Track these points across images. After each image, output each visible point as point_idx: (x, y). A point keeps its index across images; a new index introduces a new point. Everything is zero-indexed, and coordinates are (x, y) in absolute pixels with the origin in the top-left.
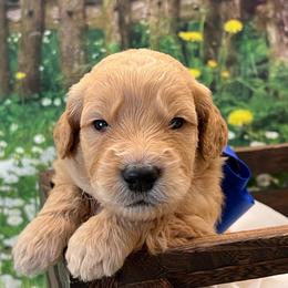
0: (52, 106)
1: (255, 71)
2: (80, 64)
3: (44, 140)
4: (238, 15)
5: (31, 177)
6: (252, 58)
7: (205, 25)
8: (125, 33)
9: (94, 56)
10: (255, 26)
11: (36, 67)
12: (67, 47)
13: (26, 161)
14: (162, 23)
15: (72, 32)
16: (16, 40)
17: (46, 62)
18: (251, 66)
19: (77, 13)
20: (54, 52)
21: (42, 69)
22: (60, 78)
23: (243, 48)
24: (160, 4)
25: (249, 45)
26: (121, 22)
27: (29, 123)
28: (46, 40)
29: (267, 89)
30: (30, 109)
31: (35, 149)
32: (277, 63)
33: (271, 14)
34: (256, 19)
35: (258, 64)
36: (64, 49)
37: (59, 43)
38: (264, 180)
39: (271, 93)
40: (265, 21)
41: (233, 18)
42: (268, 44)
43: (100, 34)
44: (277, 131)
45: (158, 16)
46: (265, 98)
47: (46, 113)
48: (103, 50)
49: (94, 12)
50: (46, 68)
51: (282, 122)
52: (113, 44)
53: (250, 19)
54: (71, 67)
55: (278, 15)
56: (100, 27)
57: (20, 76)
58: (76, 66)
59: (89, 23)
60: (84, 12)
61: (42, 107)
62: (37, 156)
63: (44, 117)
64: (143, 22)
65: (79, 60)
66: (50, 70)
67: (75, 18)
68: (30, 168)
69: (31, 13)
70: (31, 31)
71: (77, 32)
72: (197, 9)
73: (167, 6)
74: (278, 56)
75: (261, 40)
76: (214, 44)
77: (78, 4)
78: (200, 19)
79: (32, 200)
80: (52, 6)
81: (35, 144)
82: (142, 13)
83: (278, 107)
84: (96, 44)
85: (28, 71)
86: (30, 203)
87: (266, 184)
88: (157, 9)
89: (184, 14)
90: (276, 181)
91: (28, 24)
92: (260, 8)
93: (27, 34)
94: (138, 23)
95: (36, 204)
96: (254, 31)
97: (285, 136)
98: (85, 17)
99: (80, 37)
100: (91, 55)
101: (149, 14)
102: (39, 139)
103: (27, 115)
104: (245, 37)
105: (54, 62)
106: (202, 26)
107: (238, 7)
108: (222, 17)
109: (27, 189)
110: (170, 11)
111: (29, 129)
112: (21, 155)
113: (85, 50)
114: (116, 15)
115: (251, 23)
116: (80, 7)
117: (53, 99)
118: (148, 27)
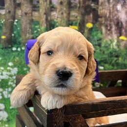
0: (17, 51)
1: (97, 43)
2: (29, 34)
3: (12, 64)
4: (91, 21)
5: (6, 79)
6: (96, 38)
7: (79, 24)
8: (48, 24)
9: (35, 32)
10: (97, 26)
11: (11, 34)
12: (24, 27)
13: (4, 73)
14: (63, 21)
15: (26, 21)
16: (2, 22)
17: (15, 32)
18: (95, 41)
19: (29, 14)
20: (19, 29)
21: (13, 35)
22: (21, 39)
23: (93, 34)
24: (62, 14)
25: (95, 33)
26: (47, 19)
27: (6, 57)
28: (15, 23)
29: (100, 50)
30: (7, 51)
31: (8, 68)
32: (105, 41)
33: (103, 22)
34: (98, 23)
35: (98, 40)
36: (23, 28)
37: (21, 25)
38: (97, 85)
39: (102, 52)
40: (101, 24)
41: (89, 22)
42: (102, 33)
43: (38, 23)
44: (103, 66)
45: (61, 18)
46: (100, 54)
47: (14, 54)
48: (39, 30)
49: (36, 14)
50: (15, 35)
51: (105, 63)
52: (43, 28)
53: (96, 23)
54: (26, 35)
55: (106, 23)
56: (38, 20)
57: (3, 37)
58: (28, 35)
59: (34, 18)
60: (32, 14)
61: (12, 51)
62: (10, 71)
63: (13, 55)
64: (55, 20)
65: (29, 33)
66: (17, 36)
67: (28, 15)
68: (6, 76)
69: (9, 12)
70: (9, 19)
71: (29, 21)
72: (76, 17)
73: (65, 15)
74: (105, 38)
75: (99, 32)
76: (82, 31)
77: (30, 10)
78: (77, 21)
79: (7, 89)
80: (18, 10)
81: (9, 66)
82: (55, 17)
83: (104, 58)
84: (36, 27)
85: (7, 35)
86: (5, 90)
87: (98, 86)
88: (61, 16)
89: (71, 18)
90: (102, 85)
91: (8, 16)
92: (99, 19)
93: (8, 20)
94: (53, 20)
95: (8, 91)
96: (97, 28)
97: (106, 68)
98: (32, 15)
99: (30, 24)
100: (34, 31)
101: (58, 17)
102: (10, 64)
103: (5, 54)
104: (94, 30)
105: (18, 33)
106: (78, 24)
107: (92, 18)
108: (86, 21)
109: (5, 84)
110: (66, 17)
111: (6, 60)
112: (3, 70)
113: (32, 29)
114: (45, 16)
115: (96, 25)
116: (30, 11)
117: (17, 48)
118: (57, 22)
